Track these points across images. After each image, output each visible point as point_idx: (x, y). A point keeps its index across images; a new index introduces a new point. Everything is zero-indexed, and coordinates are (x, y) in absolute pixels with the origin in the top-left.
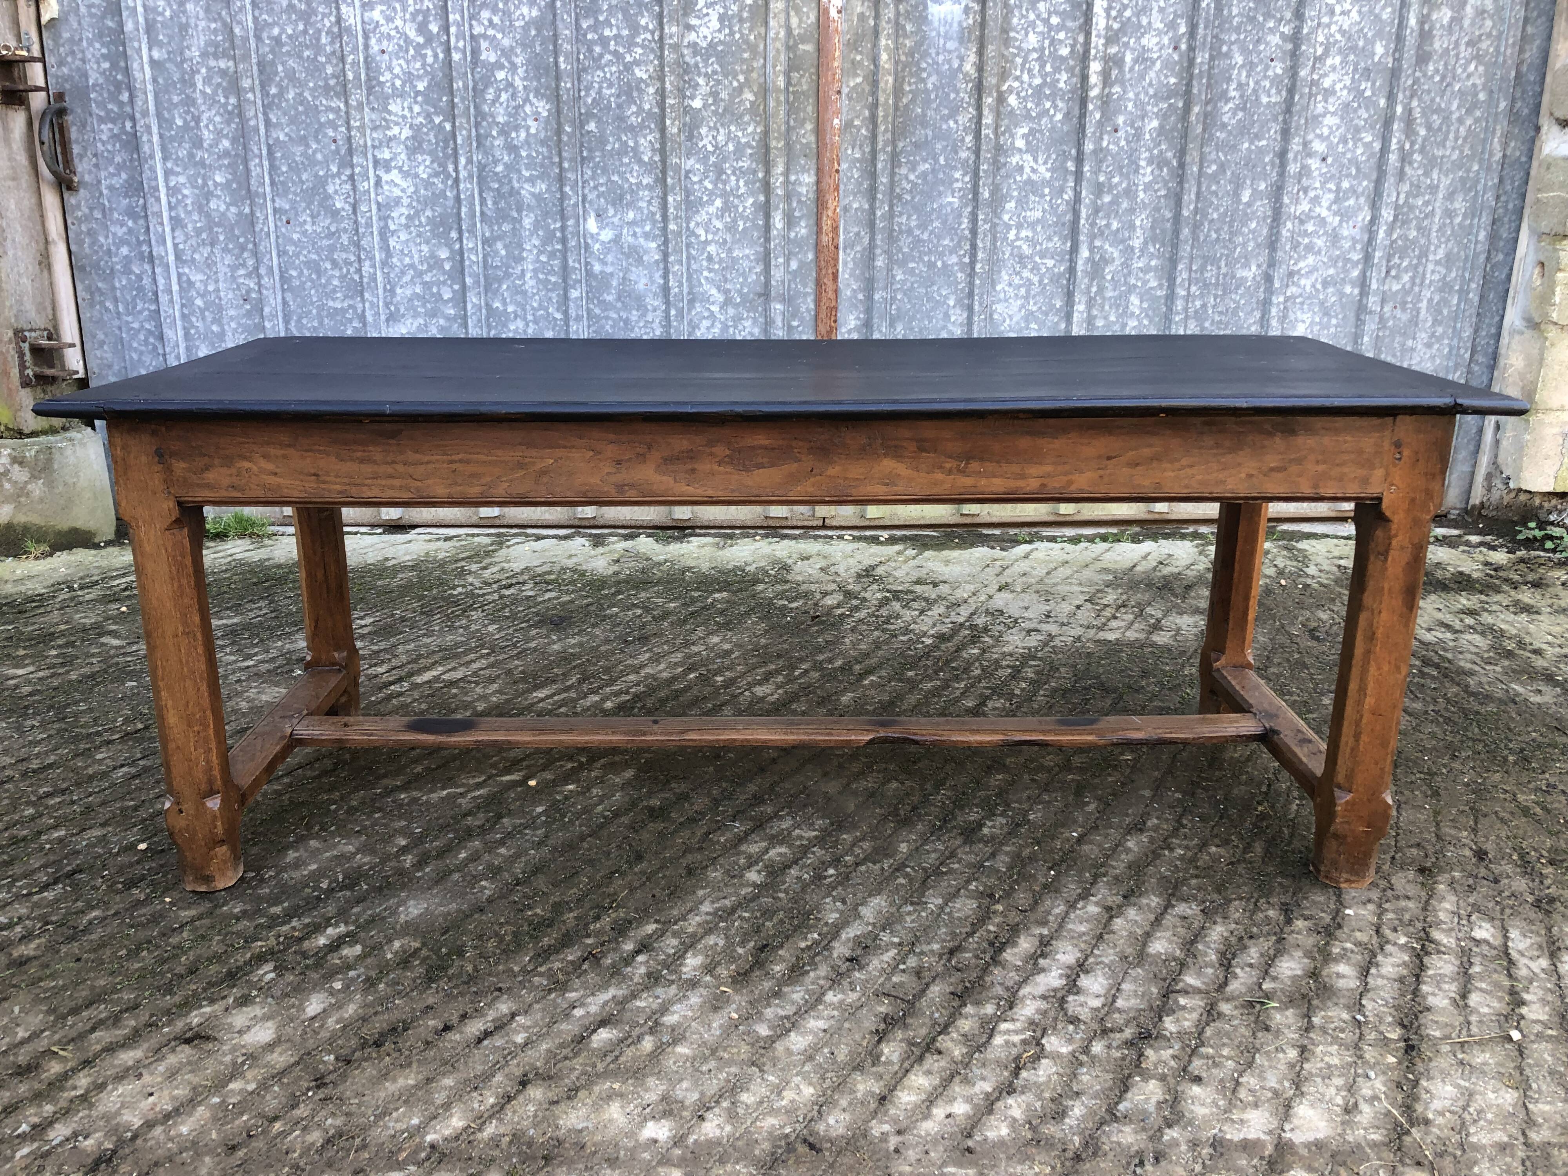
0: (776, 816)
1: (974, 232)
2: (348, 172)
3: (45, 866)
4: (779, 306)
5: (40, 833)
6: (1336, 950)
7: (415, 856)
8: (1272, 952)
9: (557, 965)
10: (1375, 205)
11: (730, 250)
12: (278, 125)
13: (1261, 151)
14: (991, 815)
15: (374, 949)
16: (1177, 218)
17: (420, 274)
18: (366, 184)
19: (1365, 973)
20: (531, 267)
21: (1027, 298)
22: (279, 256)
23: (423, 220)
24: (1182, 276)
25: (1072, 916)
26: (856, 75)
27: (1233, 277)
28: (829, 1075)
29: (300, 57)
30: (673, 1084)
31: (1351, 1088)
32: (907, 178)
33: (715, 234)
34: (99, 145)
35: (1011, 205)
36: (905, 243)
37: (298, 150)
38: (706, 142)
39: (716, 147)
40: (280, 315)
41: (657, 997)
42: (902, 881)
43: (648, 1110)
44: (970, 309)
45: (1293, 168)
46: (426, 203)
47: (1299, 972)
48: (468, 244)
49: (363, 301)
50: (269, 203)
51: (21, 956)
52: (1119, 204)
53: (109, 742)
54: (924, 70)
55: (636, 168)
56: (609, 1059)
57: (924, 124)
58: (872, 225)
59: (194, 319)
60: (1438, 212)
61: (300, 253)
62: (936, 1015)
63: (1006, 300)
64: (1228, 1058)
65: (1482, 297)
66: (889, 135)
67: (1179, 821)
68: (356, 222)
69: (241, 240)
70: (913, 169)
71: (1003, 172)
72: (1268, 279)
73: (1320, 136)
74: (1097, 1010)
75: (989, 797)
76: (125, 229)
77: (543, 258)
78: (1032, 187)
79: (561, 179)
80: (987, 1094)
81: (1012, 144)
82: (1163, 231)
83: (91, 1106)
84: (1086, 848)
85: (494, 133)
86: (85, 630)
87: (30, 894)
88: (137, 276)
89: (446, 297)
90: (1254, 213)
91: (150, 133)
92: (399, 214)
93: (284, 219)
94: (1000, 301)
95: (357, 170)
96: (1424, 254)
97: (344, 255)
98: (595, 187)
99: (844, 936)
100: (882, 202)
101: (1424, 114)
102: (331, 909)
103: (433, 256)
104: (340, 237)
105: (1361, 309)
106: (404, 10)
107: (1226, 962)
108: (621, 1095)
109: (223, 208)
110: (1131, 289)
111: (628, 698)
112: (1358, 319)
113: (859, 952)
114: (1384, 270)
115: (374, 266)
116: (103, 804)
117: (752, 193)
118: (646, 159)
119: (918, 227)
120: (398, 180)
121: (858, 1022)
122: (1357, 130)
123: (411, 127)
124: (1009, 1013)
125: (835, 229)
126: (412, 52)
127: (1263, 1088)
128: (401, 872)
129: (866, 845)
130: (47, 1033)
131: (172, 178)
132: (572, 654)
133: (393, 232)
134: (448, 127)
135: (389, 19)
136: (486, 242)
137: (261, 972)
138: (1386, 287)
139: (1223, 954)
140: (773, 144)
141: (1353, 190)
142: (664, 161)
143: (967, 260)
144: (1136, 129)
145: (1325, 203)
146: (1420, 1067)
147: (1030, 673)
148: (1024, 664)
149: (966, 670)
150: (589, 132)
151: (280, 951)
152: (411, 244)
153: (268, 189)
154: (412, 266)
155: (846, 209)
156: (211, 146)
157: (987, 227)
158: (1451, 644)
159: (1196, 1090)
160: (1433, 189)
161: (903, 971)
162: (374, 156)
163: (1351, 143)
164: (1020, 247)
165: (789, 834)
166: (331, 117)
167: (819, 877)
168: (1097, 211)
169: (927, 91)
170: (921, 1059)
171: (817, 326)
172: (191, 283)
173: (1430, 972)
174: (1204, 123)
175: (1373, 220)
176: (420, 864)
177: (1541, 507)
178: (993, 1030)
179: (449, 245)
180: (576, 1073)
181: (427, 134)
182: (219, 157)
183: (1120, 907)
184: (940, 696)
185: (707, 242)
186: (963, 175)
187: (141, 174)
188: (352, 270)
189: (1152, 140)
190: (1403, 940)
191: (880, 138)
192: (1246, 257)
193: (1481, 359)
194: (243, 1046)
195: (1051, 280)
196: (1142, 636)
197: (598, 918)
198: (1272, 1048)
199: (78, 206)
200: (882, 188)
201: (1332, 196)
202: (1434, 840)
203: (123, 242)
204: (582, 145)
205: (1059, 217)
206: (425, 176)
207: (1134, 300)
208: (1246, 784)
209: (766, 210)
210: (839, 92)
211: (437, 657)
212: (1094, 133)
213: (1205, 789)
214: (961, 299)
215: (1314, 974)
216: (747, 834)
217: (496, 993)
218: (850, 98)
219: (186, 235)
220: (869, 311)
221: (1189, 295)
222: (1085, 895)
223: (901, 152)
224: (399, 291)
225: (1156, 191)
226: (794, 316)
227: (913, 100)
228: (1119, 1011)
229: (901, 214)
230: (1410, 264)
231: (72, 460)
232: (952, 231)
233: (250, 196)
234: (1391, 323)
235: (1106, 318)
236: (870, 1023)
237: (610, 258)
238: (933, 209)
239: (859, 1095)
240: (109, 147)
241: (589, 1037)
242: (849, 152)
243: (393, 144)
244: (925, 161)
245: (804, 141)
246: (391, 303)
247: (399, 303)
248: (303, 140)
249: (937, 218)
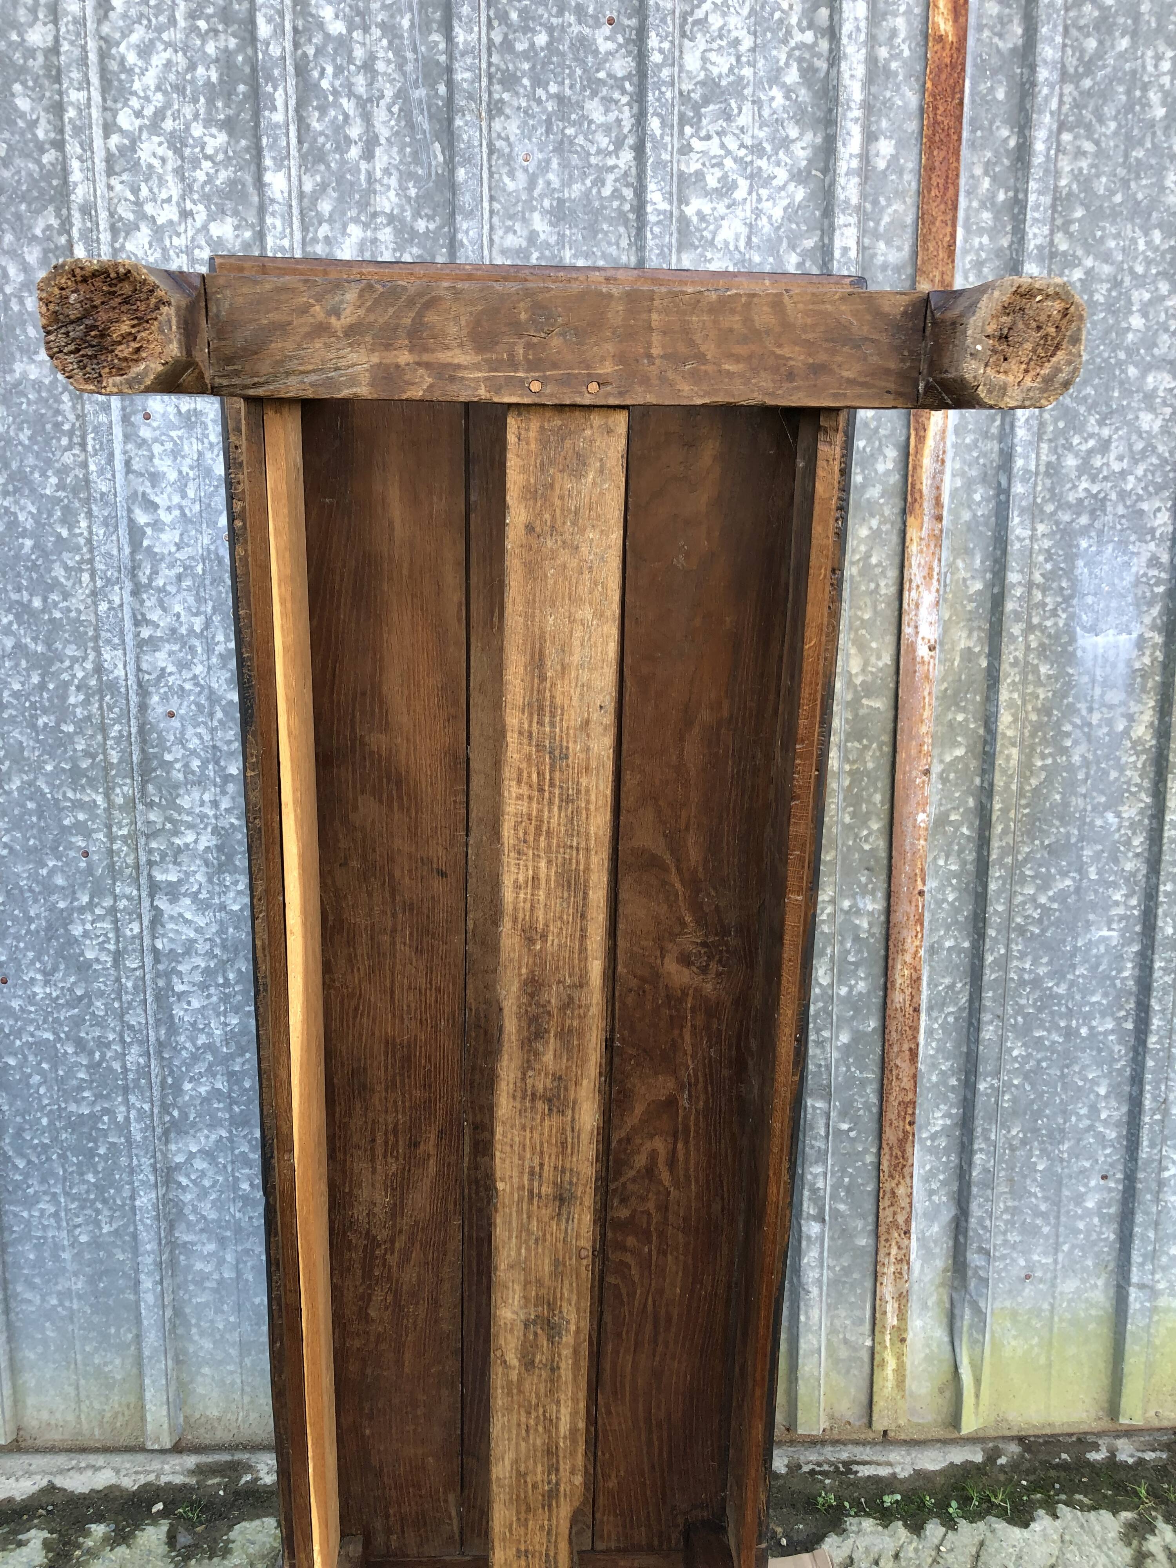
1: (1144, 985)
2: (108, 902)
4: (820, 1105)
18: (135, 924)
23: (231, 976)
26: (955, 744)
29: (33, 726)
32: (1033, 899)
36: (1028, 999)
37: (25, 868)
44: (1136, 1102)
49: (126, 1103)
54: (1068, 735)
57: (1064, 817)
58: (975, 973)
61: (22, 1030)
66: (1010, 839)
68: (118, 980)
70: (1044, 887)
92: (192, 968)
95: (122, 902)
97: (97, 1033)
100: (995, 940)
104: (90, 1004)
106: (209, 651)
115: (145, 1053)
119: (1051, 975)
120: (191, 914)
123: (216, 831)
125: (916, 982)
126: (219, 715)
133: (180, 996)
135: (184, 665)
143: (1129, 1025)
152: (210, 1013)
154: (210, 1047)
155: (933, 951)
162: (151, 879)
166: (81, 817)
169: (1071, 768)
171: (881, 1130)
186: (1127, 896)
188: (109, 1056)
191: (995, 844)
200: (994, 918)
210: (927, 772)
214: (1119, 1084)
218: (944, 779)
220: (967, 1105)
223: (1026, 861)
224: (187, 1086)
227: (1048, 781)
229: (1023, 955)
232: (1107, 981)
238: (1076, 949)
242: (941, 862)
243: (183, 858)
244: (1064, 874)
245: (867, 847)
246: (174, 1105)
247: (187, 1105)
248: (36, 856)
249: (1085, 961)
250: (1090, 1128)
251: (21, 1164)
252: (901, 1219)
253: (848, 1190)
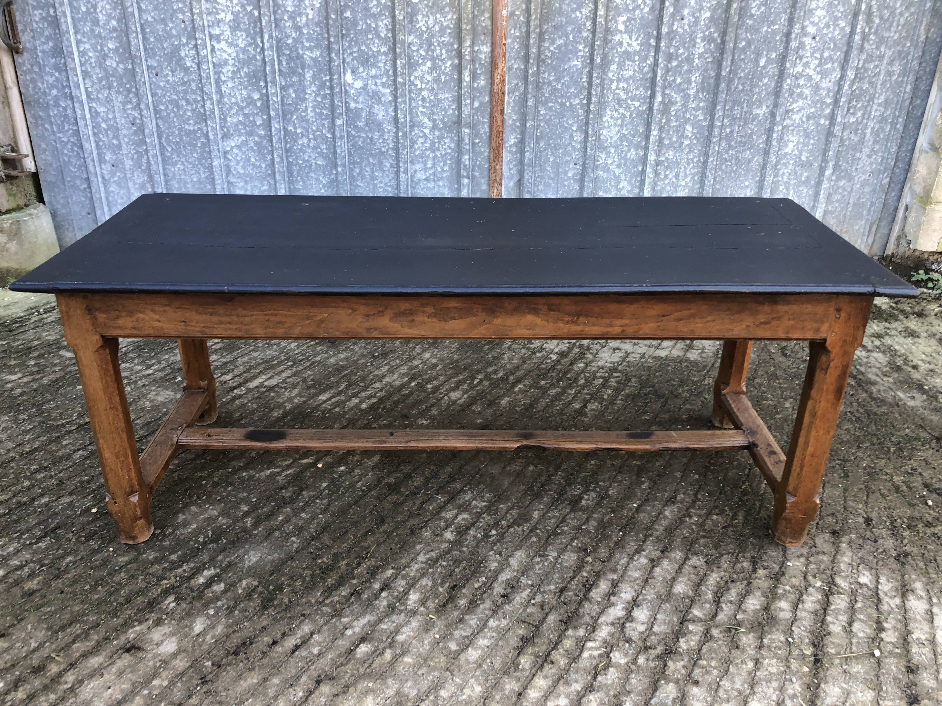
0: (462, 491)
1: (590, 83)
2: (193, 42)
3: (38, 524)
4: (466, 130)
5: (33, 500)
6: (780, 591)
7: (253, 518)
8: (744, 592)
9: (336, 598)
10: (843, 68)
11: (436, 95)
12: (147, 11)
13: (774, 32)
14: (587, 491)
15: (231, 586)
16: (718, 76)
17: (242, 108)
18: (205, 51)
19: (795, 608)
20: (311, 105)
21: (621, 126)
22: (152, 96)
23: (242, 74)
24: (719, 113)
25: (631, 565)
27: (751, 113)
28: (490, 678)
30: (403, 682)
31: (781, 689)
32: (549, 49)
33: (427, 84)
34: (34, 24)
35: (614, 67)
36: (546, 90)
37: (160, 27)
38: (421, 25)
39: (428, 28)
40: (155, 134)
41: (393, 622)
42: (534, 539)
43: (388, 701)
44: (586, 133)
45: (794, 44)
46: (244, 63)
47: (758, 607)
48: (272, 90)
49: (207, 125)
50: (144, 63)
51: (29, 589)
52: (682, 67)
53: (70, 432)
55: (377, 41)
56: (366, 665)
57: (560, 14)
58: (526, 78)
59: (101, 136)
60: (883, 72)
61: (165, 95)
62: (551, 636)
63: (609, 127)
64: (715, 668)
65: (905, 127)
66: (538, 22)
67: (696, 495)
68: (200, 75)
69: (128, 86)
70: (553, 43)
71: (610, 45)
72: (773, 115)
73: (812, 23)
74: (642, 633)
75: (586, 477)
76: (53, 78)
77: (319, 99)
78: (628, 55)
79: (329, 48)
80: (578, 692)
81: (616, 27)
82: (709, 84)
83: (76, 695)
84: (642, 515)
85: (286, 18)
86: (50, 345)
87: (31, 544)
88: (64, 108)
89: (258, 123)
90: (766, 73)
91: (65, 16)
92: (228, 70)
93: (154, 72)
94: (605, 127)
95: (199, 42)
96: (872, 99)
97: (194, 96)
98: (351, 54)
99: (500, 579)
100: (533, 64)
101: (879, 9)
102: (205, 557)
103: (249, 97)
104: (190, 85)
105: (829, 134)
107: (717, 601)
108: (373, 691)
109: (114, 65)
110: (687, 121)
111: (375, 400)
112: (827, 140)
113: (508, 590)
114: (846, 109)
115: (213, 104)
116: (69, 478)
117: (450, 58)
118: (383, 35)
119: (555, 80)
120: (226, 48)
121: (507, 641)
122: (836, 19)
123: (232, 13)
124: (592, 635)
125: (503, 81)
127: (732, 689)
128: (245, 530)
129: (514, 512)
130: (48, 644)
131: (81, 45)
132: (342, 366)
133: (224, 82)
134: (256, 13)
136: (282, 88)
137: (167, 602)
138: (846, 120)
139: (716, 593)
140: (464, 26)
141: (830, 58)
142: (394, 37)
143: (585, 102)
144: (696, 18)
145: (812, 66)
146: (822, 675)
147: (613, 382)
148: (610, 376)
149: (576, 380)
150: (346, 18)
151: (177, 587)
152: (235, 89)
153: (143, 53)
154: (236, 103)
155: (510, 69)
156: (104, 24)
157: (598, 81)
158: (865, 360)
159: (695, 690)
160: (881, 58)
161: (533, 604)
162: (210, 32)
163: (832, 27)
164: (618, 94)
165: (470, 504)
166: (180, 5)
167: (486, 536)
168: (668, 70)
170: (542, 667)
171: (490, 143)
172: (97, 113)
173: (833, 607)
174: (740, 14)
175: (842, 78)
176: (256, 525)
177: (928, 259)
178: (583, 646)
179: (259, 90)
180: (348, 675)
181: (242, 18)
182: (110, 32)
183: (659, 559)
184: (560, 400)
185: (421, 89)
186: (584, 47)
187: (61, 43)
188: (199, 106)
189: (706, 25)
190: (819, 584)
191: (532, 23)
192: (760, 101)
193: (900, 165)
194: (159, 655)
195: (637, 115)
196: (681, 353)
197: (359, 565)
198: (739, 661)
199: (24, 64)
200: (533, 55)
201: (817, 62)
202: (842, 510)
203: (53, 87)
204: (342, 26)
205: (644, 75)
206: (243, 46)
207: (689, 128)
208: (736, 468)
209: (459, 69)
211: (261, 368)
212: (669, 21)
213: (713, 472)
214: (581, 126)
215: (766, 608)
216: (445, 504)
217: (302, 618)
219: (93, 82)
220: (523, 133)
221: (722, 125)
222: (638, 551)
223: (545, 32)
224: (229, 119)
225: (706, 59)
226: (476, 136)
228: (655, 634)
229: (544, 72)
230: (862, 105)
231: (32, 228)
232: (576, 83)
233: (132, 58)
234: (847, 143)
235: (670, 139)
236: (514, 642)
237: (361, 99)
238: (565, 70)
239: (507, 692)
240: (41, 26)
241: (355, 649)
242: (512, 32)
243: (221, 24)
244: (560, 38)
245: (484, 25)
246: (224, 127)
247: (229, 127)
248: (163, 21)
249: (567, 75)
250: (570, 144)
251: (169, 149)
252: (498, 179)
253: (479, 167)
